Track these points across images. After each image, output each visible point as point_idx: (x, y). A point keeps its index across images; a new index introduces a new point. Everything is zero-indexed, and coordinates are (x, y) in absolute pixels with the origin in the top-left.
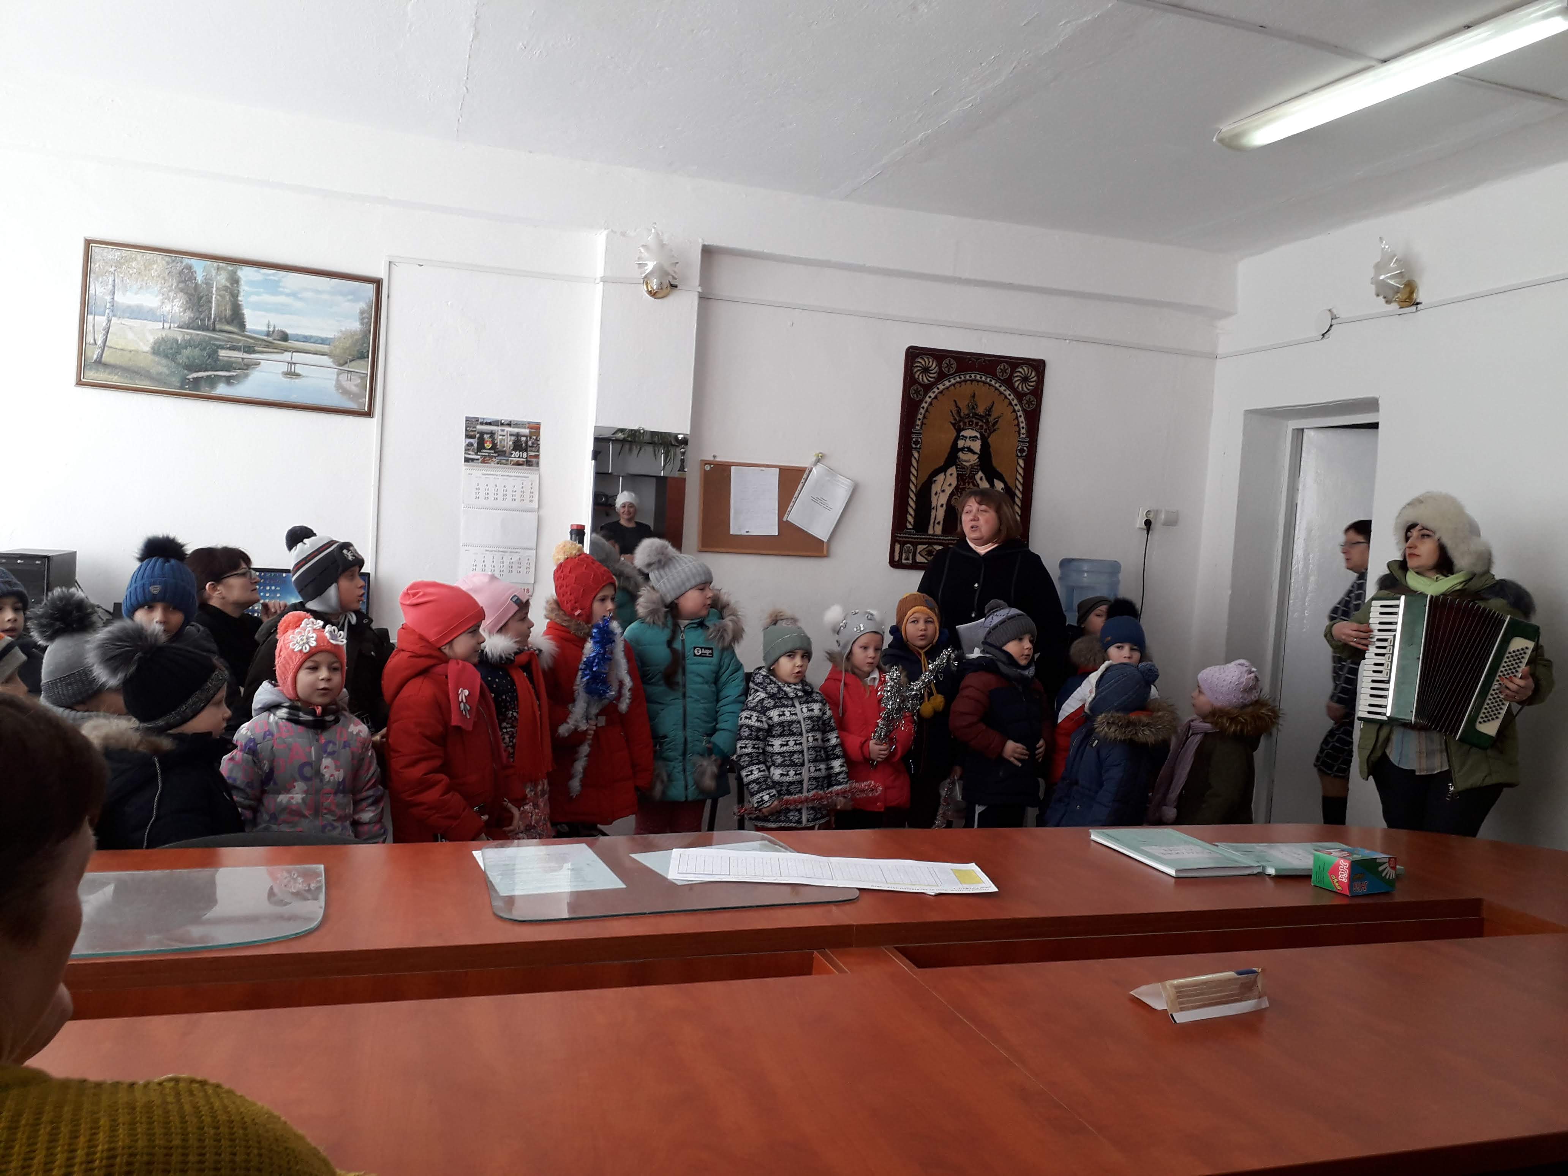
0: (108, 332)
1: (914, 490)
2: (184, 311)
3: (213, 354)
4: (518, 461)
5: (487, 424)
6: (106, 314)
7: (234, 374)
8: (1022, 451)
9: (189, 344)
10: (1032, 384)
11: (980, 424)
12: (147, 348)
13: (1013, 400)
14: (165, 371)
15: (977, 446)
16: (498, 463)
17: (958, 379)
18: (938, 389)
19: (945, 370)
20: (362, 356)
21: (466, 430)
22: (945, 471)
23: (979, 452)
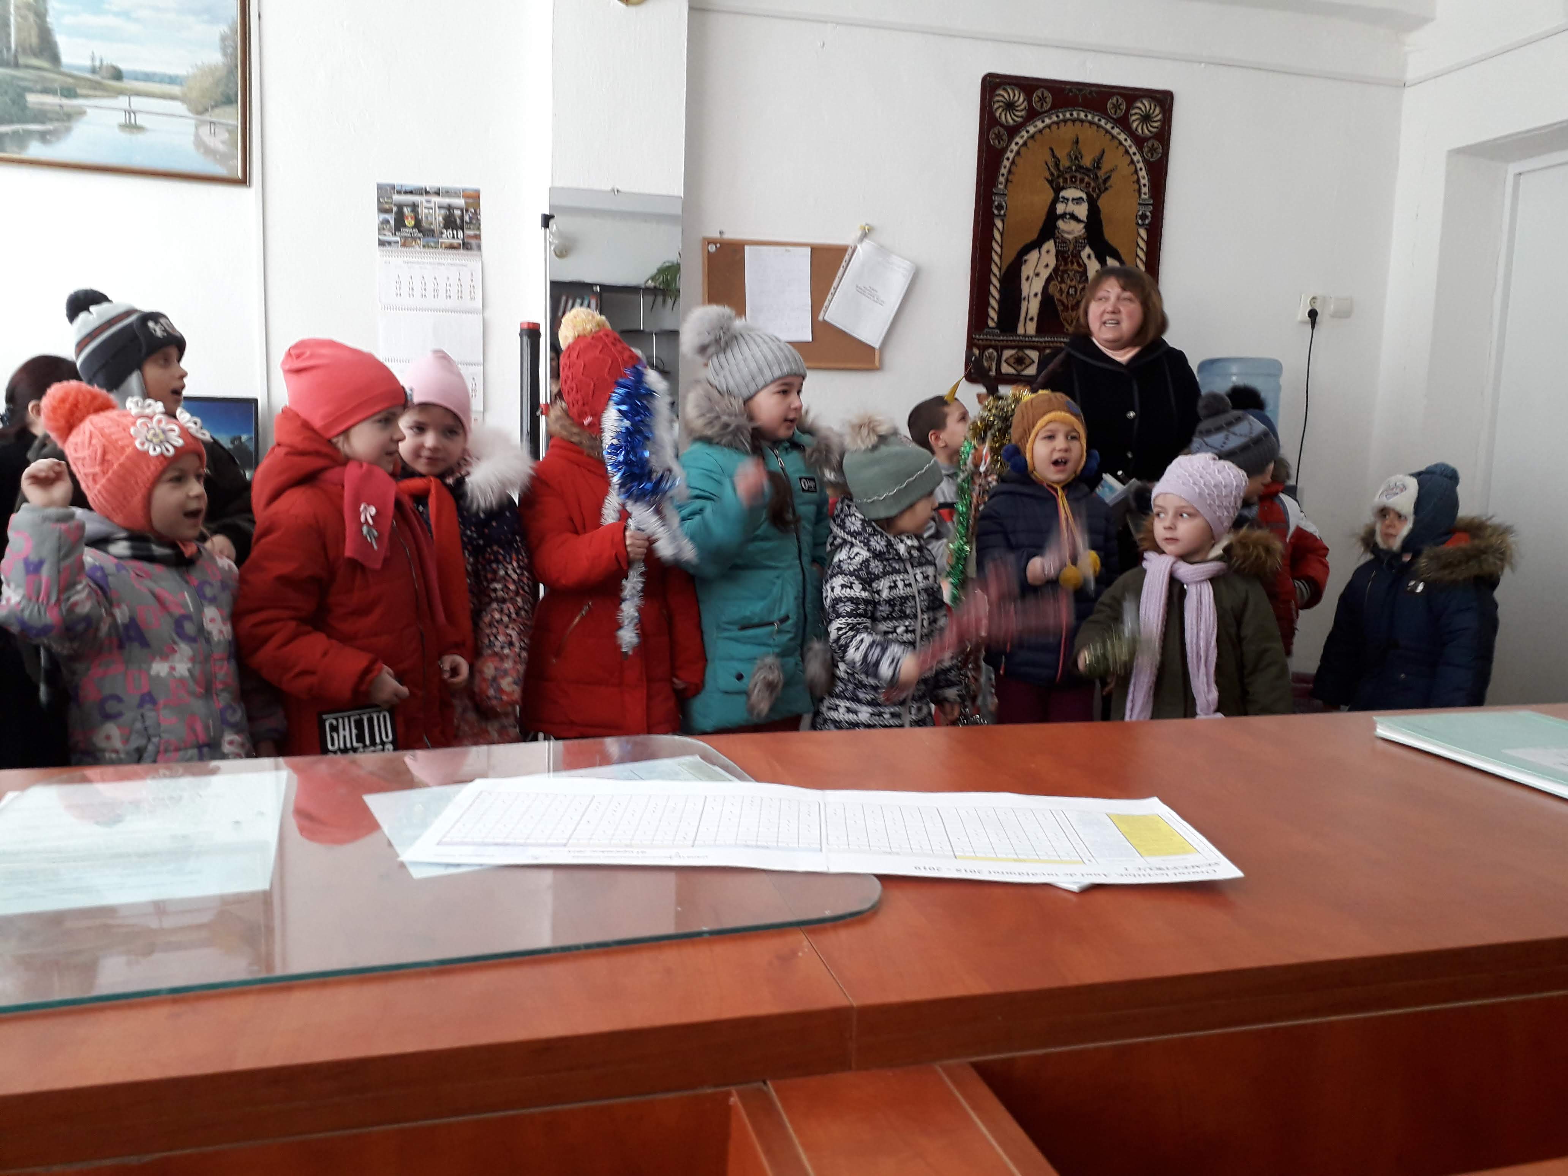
3: (19, 99)
4: (451, 243)
5: (406, 193)
7: (51, 127)
8: (1144, 217)
10: (1155, 124)
11: (1086, 179)
13: (1130, 147)
16: (425, 247)
17: (1055, 118)
18: (1028, 132)
19: (1037, 106)
20: (229, 101)
21: (379, 201)
22: (1040, 247)
23: (1085, 219)
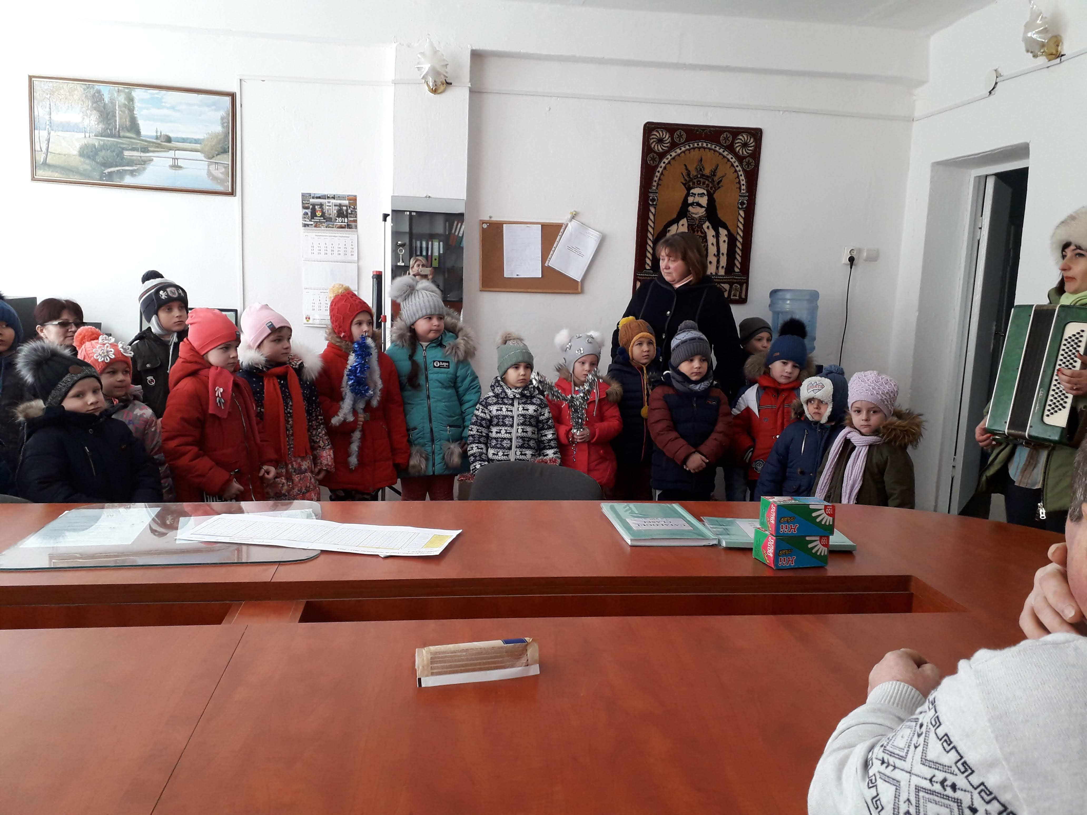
0: (49, 142)
1: (652, 239)
2: (98, 124)
3: (120, 154)
4: (341, 225)
5: (317, 198)
6: (47, 129)
7: (136, 168)
8: (742, 203)
9: (104, 147)
11: (707, 182)
12: (76, 152)
13: (735, 162)
14: (88, 167)
15: (704, 201)
16: (326, 227)
17: (688, 147)
18: (671, 156)
19: (677, 140)
20: (225, 151)
21: (303, 203)
22: (678, 223)
23: (706, 206)
